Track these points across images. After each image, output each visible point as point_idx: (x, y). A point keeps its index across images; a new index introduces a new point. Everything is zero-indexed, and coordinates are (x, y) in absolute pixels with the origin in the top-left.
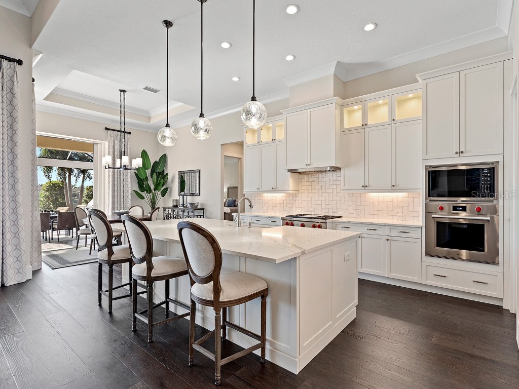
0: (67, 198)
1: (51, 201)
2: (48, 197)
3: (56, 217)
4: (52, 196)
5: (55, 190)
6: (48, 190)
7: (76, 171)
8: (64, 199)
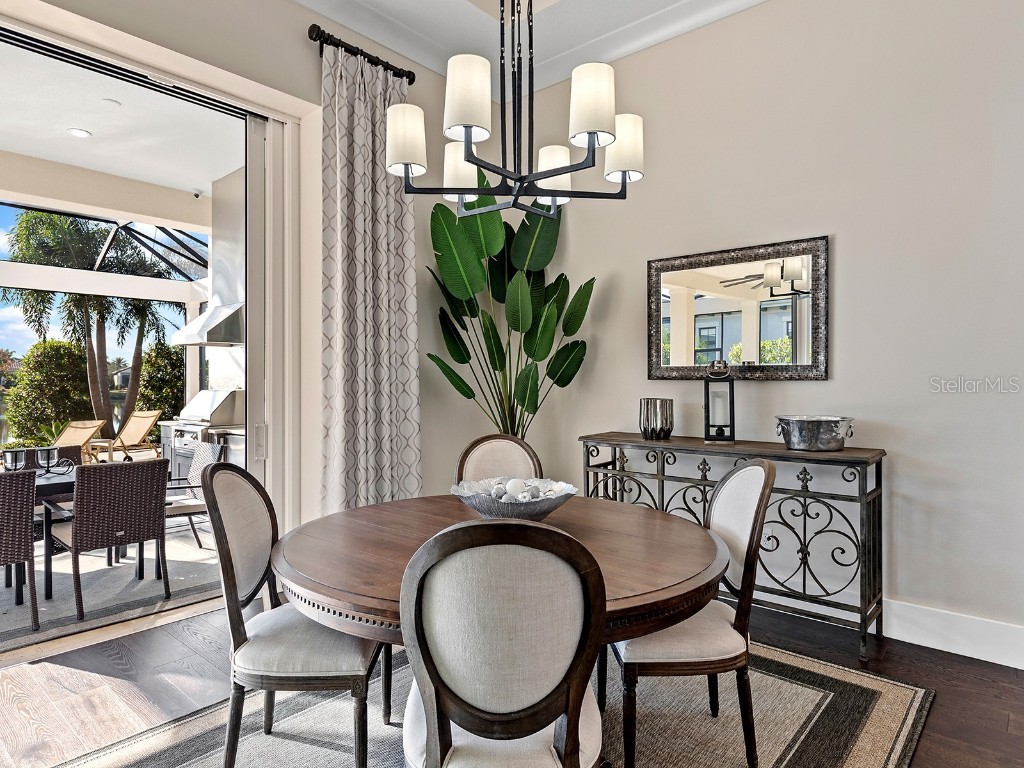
0: (95, 389)
1: (49, 399)
2: (39, 387)
3: (68, 487)
4: (51, 384)
5: (60, 367)
6: (39, 366)
7: (119, 309)
8: (86, 391)
